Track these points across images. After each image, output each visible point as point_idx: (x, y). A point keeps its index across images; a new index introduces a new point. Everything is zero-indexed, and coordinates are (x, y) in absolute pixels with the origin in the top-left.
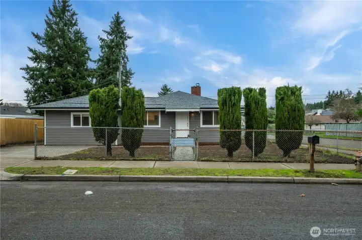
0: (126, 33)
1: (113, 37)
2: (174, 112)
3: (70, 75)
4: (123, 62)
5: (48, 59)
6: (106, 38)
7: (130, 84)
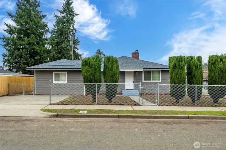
0: (74, 11)
1: (65, 14)
2: (124, 72)
3: (35, 43)
4: (72, 33)
5: (19, 32)
6: (59, 15)
7: (78, 49)
